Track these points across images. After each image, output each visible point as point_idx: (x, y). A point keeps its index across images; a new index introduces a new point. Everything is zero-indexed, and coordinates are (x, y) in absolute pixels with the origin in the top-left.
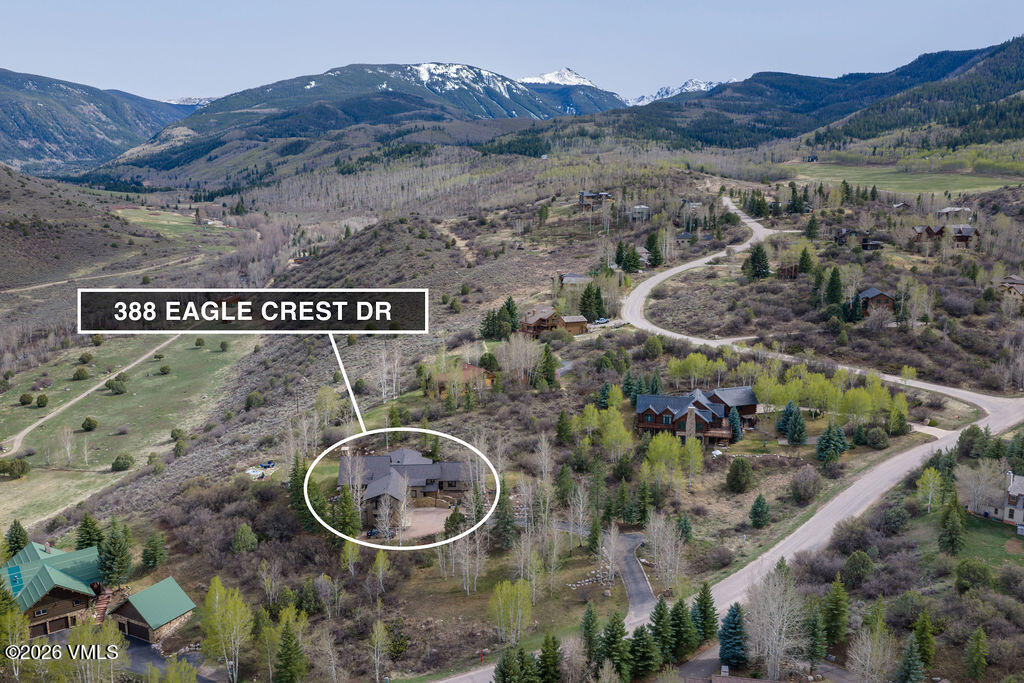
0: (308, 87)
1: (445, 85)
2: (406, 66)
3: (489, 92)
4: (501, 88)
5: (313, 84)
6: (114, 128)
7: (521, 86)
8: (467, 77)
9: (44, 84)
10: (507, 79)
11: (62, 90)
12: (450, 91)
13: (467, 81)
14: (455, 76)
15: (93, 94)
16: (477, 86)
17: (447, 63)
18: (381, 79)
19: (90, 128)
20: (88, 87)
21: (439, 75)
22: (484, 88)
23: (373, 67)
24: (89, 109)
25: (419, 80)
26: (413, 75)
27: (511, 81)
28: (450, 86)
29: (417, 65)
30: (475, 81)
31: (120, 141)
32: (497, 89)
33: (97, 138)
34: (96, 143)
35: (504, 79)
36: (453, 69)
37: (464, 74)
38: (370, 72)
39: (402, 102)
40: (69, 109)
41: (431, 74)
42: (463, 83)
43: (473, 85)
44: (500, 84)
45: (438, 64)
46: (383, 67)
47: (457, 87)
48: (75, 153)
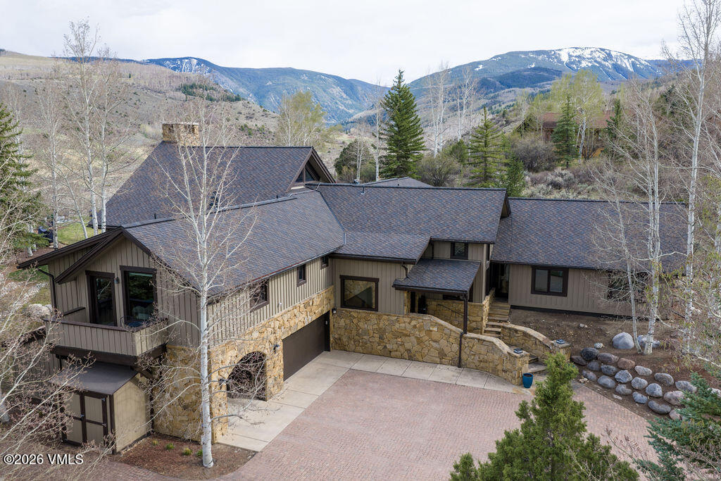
0: (477, 69)
1: (580, 63)
2: (551, 51)
3: (617, 68)
4: (627, 64)
5: (481, 67)
6: (350, 102)
7: (643, 62)
8: (599, 57)
9: (313, 76)
10: (633, 57)
11: (322, 79)
12: (584, 68)
13: (599, 60)
14: (589, 56)
15: (339, 81)
16: (607, 63)
17: (583, 47)
18: (531, 60)
19: (336, 103)
20: (337, 77)
21: (576, 57)
22: (613, 64)
23: (526, 53)
24: (337, 91)
25: (560, 61)
26: (556, 58)
27: (636, 59)
28: (584, 64)
29: (560, 50)
30: (605, 60)
31: (353, 111)
32: (624, 65)
33: (339, 109)
34: (338, 112)
35: (630, 57)
36: (588, 51)
37: (596, 55)
38: (523, 56)
39: (546, 74)
40: (325, 91)
41: (570, 56)
42: (596, 61)
43: (603, 63)
44: (626, 61)
45: (576, 48)
46: (533, 52)
47: (590, 65)
48: (326, 118)
